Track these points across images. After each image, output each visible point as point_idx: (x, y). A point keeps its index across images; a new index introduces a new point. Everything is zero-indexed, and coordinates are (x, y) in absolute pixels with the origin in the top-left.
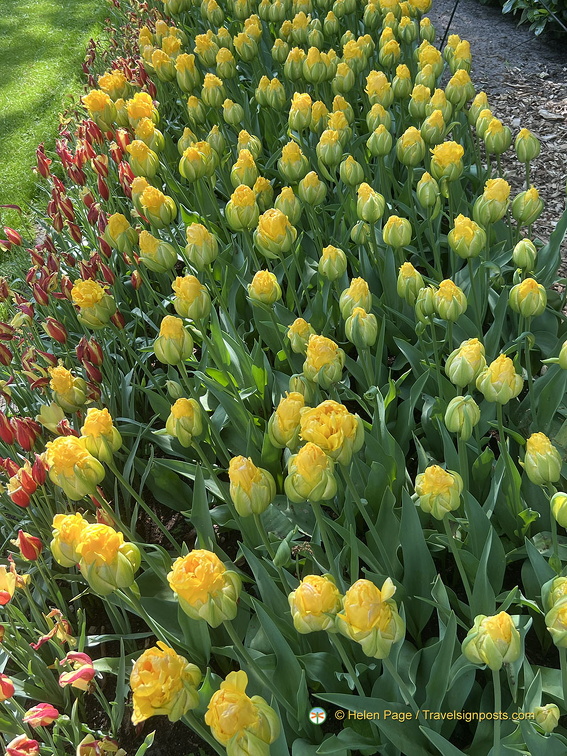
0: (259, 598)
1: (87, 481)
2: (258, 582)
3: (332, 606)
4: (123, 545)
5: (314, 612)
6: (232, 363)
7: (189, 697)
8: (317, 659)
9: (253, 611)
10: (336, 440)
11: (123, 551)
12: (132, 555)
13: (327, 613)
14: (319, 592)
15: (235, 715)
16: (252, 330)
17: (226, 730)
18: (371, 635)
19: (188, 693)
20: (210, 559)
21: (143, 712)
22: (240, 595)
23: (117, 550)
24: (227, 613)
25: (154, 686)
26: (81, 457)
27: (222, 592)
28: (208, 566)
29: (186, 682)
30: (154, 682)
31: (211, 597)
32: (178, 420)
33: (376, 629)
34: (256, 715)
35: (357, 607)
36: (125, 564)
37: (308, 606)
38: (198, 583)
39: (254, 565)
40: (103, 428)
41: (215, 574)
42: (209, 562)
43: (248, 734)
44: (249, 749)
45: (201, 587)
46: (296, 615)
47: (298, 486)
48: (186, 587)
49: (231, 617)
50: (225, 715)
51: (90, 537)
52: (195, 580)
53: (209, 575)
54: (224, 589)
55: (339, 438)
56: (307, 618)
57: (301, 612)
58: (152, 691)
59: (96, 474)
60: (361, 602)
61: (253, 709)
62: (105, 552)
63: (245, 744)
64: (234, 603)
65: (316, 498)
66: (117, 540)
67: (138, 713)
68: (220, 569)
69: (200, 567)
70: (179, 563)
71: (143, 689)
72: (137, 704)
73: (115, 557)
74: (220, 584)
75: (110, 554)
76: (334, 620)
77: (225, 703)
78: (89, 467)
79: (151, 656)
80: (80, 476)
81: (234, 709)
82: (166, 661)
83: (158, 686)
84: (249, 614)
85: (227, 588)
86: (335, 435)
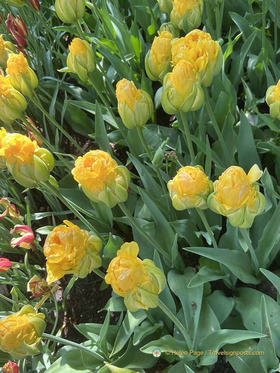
0: (142, 187)
1: (13, 108)
2: (142, 178)
3: (204, 190)
4: (37, 149)
5: (189, 195)
6: (117, 38)
7: (93, 261)
8: (182, 223)
9: (139, 195)
10: (202, 62)
11: (38, 154)
12: (45, 158)
13: (200, 195)
14: (194, 179)
15: (129, 277)
16: (130, 15)
17: (123, 288)
18: (240, 211)
19: (91, 258)
20: (104, 157)
21: (55, 274)
22: (129, 185)
23: (32, 153)
24: (120, 197)
25: (62, 256)
26: (6, 89)
27: (115, 181)
28: (103, 162)
29: (89, 250)
30: (62, 253)
31: (106, 186)
32: (75, 57)
33: (245, 206)
34: (147, 275)
35: (230, 189)
36: (40, 164)
37: (185, 190)
38: (95, 175)
39: (138, 167)
40: (21, 68)
41: (109, 168)
42: (103, 159)
43: (141, 291)
44: (142, 301)
45: (97, 178)
46: (174, 197)
47: (173, 98)
48: (86, 178)
49: (124, 200)
50: (122, 278)
51: (9, 143)
52: (93, 173)
53: (103, 169)
54: (117, 179)
55: (205, 59)
56: (183, 199)
57: (179, 195)
58: (61, 259)
59: (20, 103)
60: (234, 184)
61: (144, 271)
62: (22, 154)
63: (139, 297)
64: (125, 190)
65: (186, 109)
66: (33, 146)
67: (51, 276)
68: (113, 165)
69: (96, 162)
70: (79, 161)
71: (53, 258)
72: (50, 269)
73: (32, 159)
74: (112, 176)
75: (27, 156)
76: (206, 200)
77: (121, 269)
78: (13, 97)
79: (59, 232)
80: (7, 104)
81: (129, 272)
82: (72, 236)
83: (65, 255)
84: (136, 197)
85: (119, 179)
86: (202, 57)
